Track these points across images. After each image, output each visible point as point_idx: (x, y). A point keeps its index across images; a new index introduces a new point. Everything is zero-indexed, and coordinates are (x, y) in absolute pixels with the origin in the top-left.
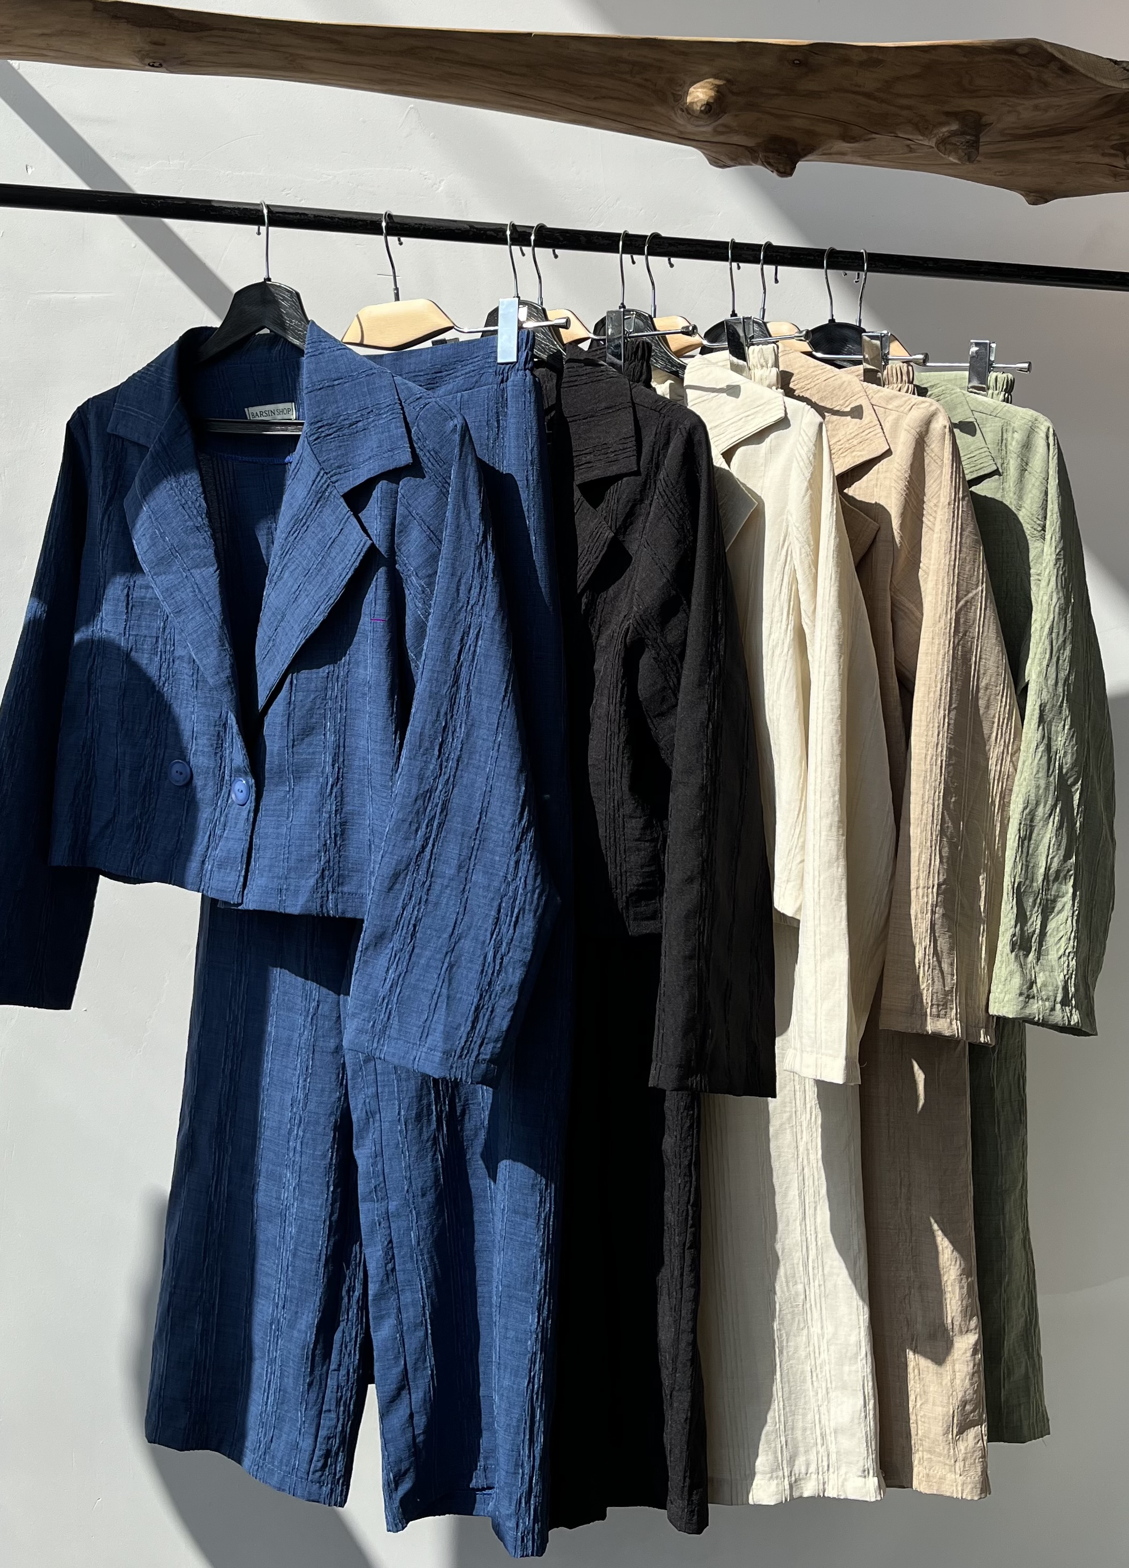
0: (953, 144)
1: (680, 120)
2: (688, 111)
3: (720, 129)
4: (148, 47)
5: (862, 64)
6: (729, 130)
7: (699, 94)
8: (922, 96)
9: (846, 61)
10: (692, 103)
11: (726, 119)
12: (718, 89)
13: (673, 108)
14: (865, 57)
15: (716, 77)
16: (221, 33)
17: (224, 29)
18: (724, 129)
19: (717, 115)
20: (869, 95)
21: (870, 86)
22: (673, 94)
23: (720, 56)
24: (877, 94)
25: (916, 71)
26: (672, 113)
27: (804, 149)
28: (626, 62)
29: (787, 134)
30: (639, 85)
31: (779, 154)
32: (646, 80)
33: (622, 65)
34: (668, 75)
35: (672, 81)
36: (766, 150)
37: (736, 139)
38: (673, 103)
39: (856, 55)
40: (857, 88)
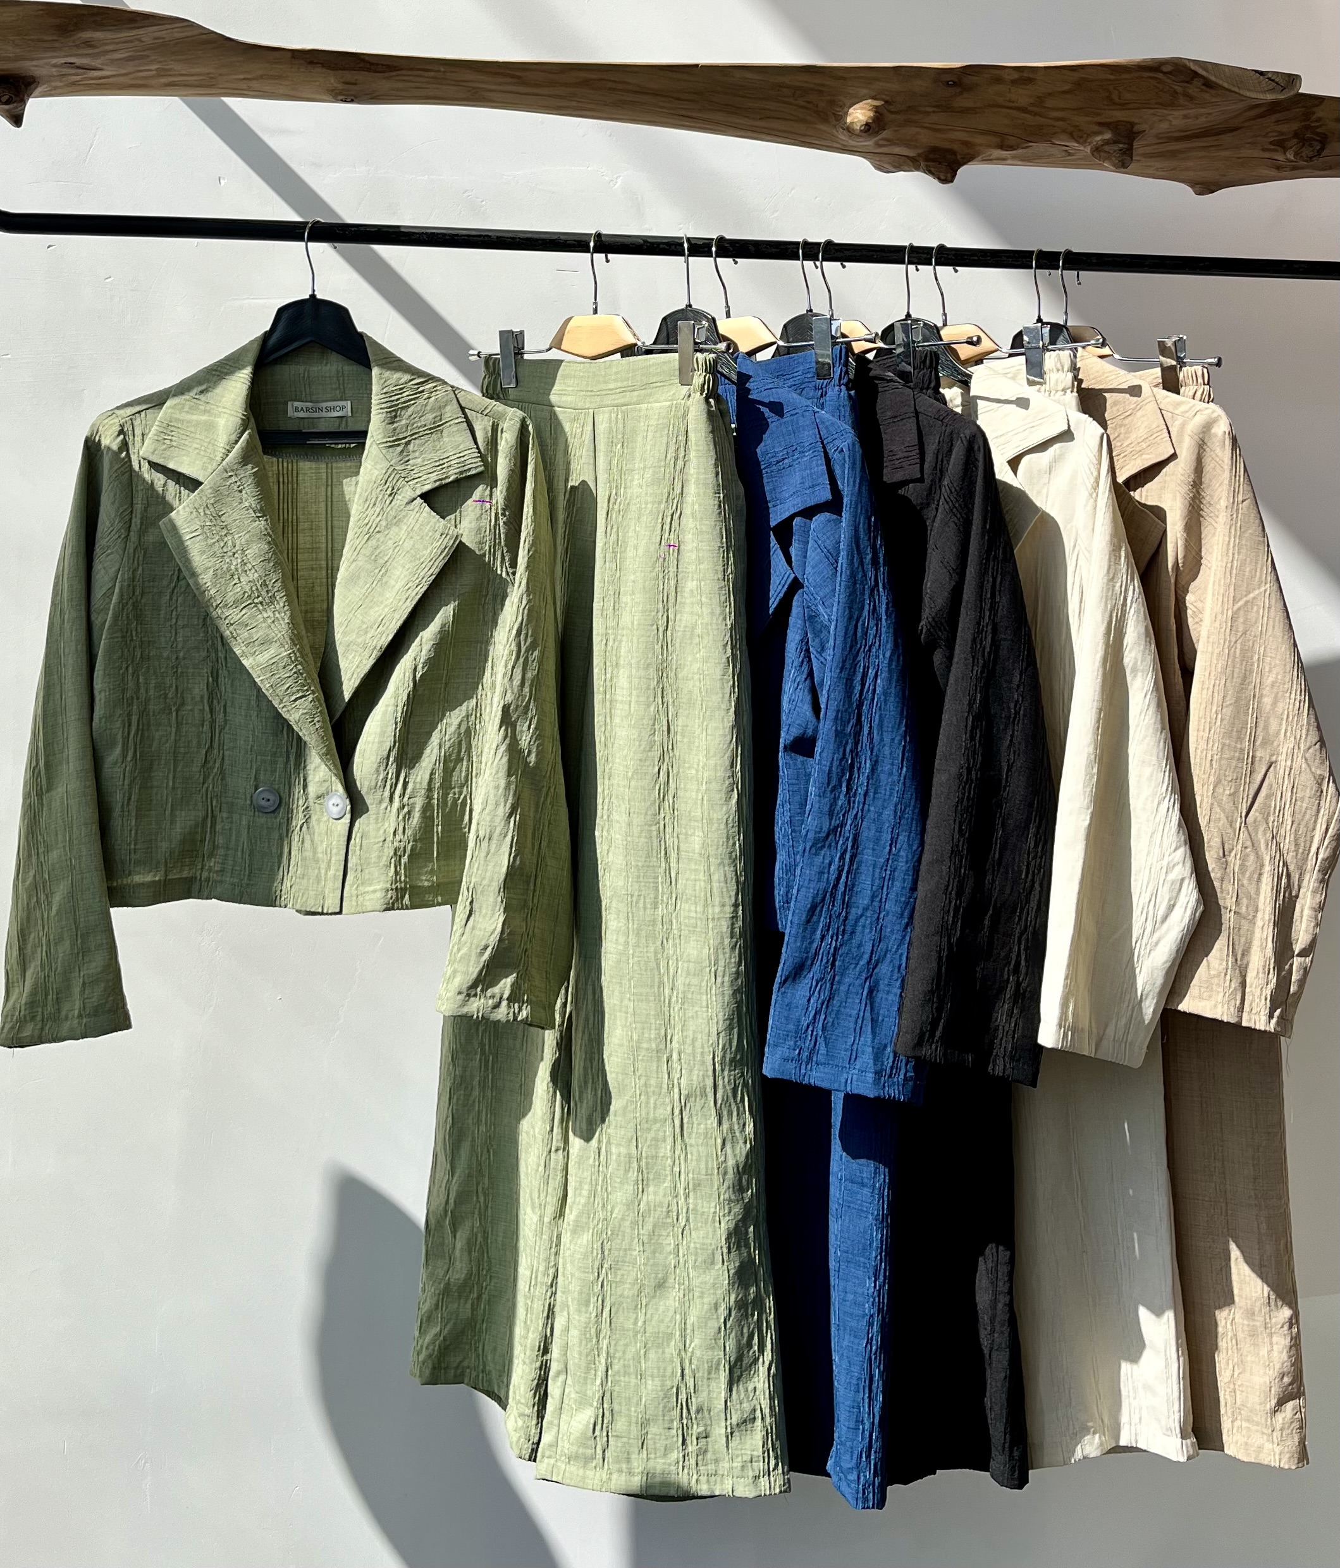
0: (1105, 152)
1: (843, 136)
2: (849, 130)
3: (881, 142)
4: (340, 86)
5: (1014, 82)
6: (891, 142)
7: (859, 114)
8: (1074, 110)
9: (998, 80)
10: (852, 123)
11: (885, 134)
12: (877, 110)
13: (835, 126)
14: (1016, 76)
15: (874, 98)
16: (410, 73)
17: (412, 69)
18: (885, 143)
19: (877, 133)
20: (1023, 110)
21: (1023, 101)
22: (834, 114)
23: (877, 79)
24: (1030, 108)
25: (1066, 87)
26: (834, 131)
27: (963, 158)
28: (789, 87)
29: (946, 145)
30: (802, 107)
31: (940, 163)
32: (808, 102)
33: (784, 90)
34: (829, 98)
35: (832, 103)
36: (927, 160)
37: (898, 150)
38: (835, 122)
39: (1008, 75)
40: (1010, 103)
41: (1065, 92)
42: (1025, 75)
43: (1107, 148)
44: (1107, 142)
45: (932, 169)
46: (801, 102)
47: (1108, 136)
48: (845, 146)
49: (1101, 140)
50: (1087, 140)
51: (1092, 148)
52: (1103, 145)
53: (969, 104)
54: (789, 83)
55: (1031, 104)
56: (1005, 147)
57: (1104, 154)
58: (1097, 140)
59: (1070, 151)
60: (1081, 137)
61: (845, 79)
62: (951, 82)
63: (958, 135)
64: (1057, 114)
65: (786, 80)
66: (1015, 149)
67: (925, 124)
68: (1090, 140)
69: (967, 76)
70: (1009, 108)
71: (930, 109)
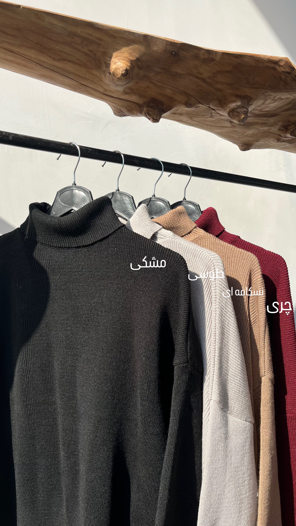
3: (127, 90)
6: (131, 91)
7: (120, 64)
8: (227, 84)
10: (114, 70)
11: (132, 83)
20: (204, 80)
21: (206, 75)
22: (105, 62)
24: (208, 80)
25: (229, 69)
26: (103, 76)
27: (166, 108)
28: (80, 37)
29: (159, 98)
30: (86, 54)
31: (155, 109)
32: (90, 51)
33: (77, 38)
34: (103, 50)
35: (105, 54)
36: (148, 106)
37: (134, 98)
38: (105, 68)
39: (203, 55)
40: (199, 75)
41: (228, 72)
42: (211, 56)
43: (239, 110)
44: (238, 107)
45: (150, 113)
46: (85, 50)
47: (239, 103)
48: (106, 90)
49: (235, 105)
50: (227, 106)
51: (230, 110)
52: (236, 108)
53: (179, 70)
54: (80, 33)
55: (209, 77)
56: (188, 104)
57: (235, 114)
58: (233, 105)
59: (213, 114)
60: (225, 104)
61: (115, 37)
62: (173, 53)
63: (168, 92)
64: (219, 86)
65: (79, 30)
66: (191, 107)
67: (154, 81)
68: (229, 105)
69: (182, 51)
70: (198, 78)
71: (158, 70)
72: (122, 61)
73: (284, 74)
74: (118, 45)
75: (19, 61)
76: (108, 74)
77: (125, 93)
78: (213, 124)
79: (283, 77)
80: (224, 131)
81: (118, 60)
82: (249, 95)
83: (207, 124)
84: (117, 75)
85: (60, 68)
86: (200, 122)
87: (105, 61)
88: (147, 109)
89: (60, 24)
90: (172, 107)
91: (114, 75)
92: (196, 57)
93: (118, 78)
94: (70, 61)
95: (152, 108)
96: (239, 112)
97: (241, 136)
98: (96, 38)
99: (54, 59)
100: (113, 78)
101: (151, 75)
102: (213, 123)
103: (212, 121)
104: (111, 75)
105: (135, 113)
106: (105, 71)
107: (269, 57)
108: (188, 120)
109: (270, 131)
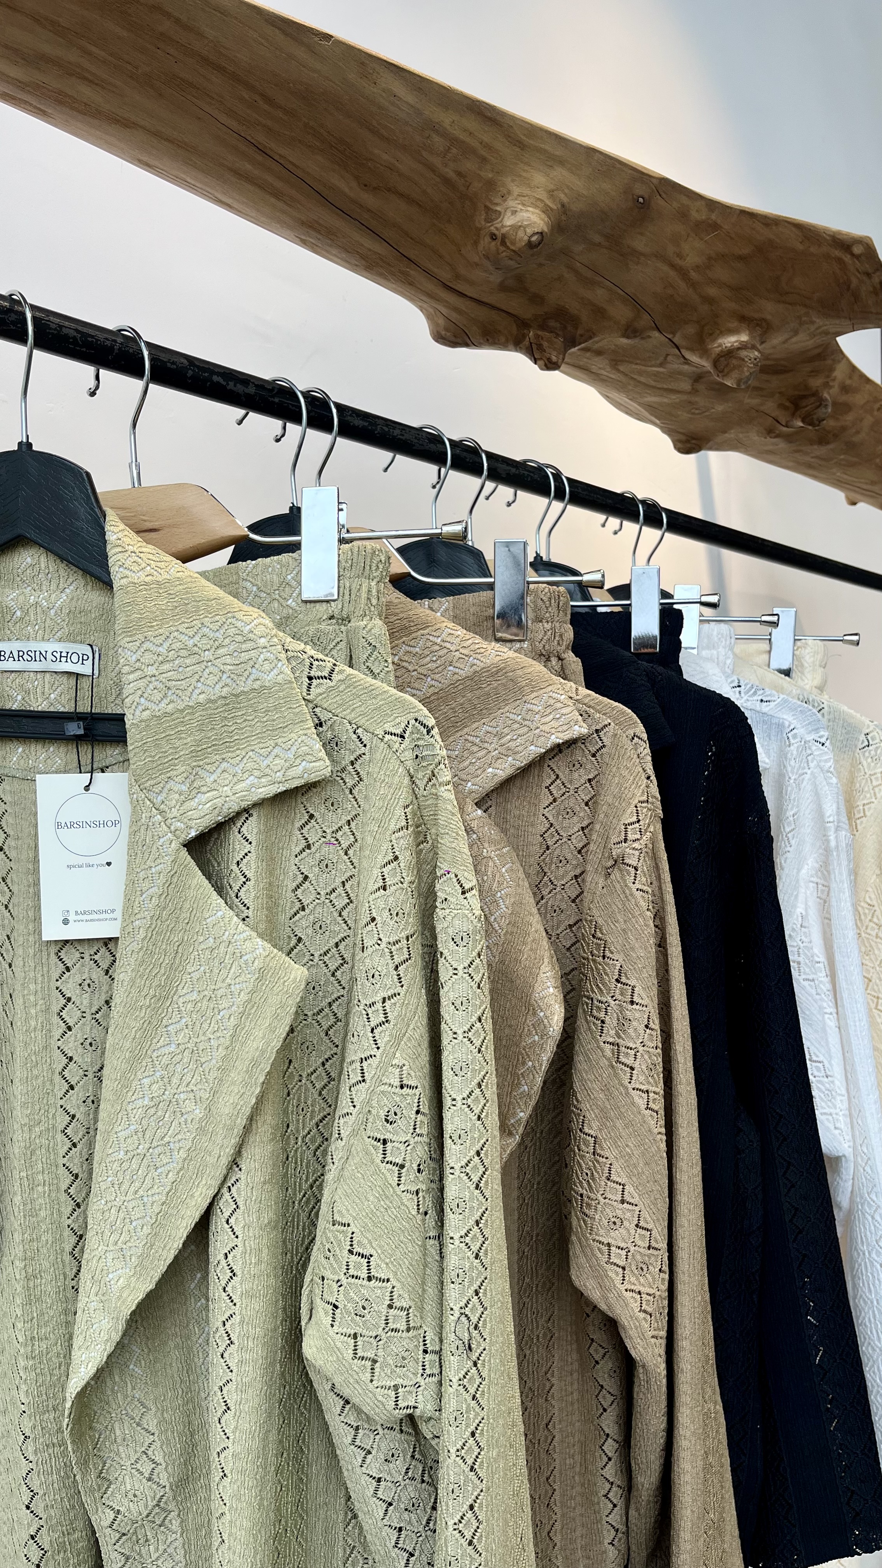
0: (740, 359)
2: (504, 240)
3: (508, 282)
5: (698, 226)
8: (731, 287)
10: (508, 230)
20: (683, 273)
22: (486, 207)
23: (562, 162)
24: (693, 275)
25: (745, 251)
27: (581, 336)
28: (444, 134)
29: (573, 307)
30: (447, 181)
32: (459, 174)
33: (436, 139)
34: (490, 176)
35: (491, 185)
36: (543, 327)
37: (516, 304)
38: (483, 223)
39: (697, 211)
40: (678, 259)
41: (741, 258)
42: (713, 217)
43: (743, 353)
44: (744, 346)
45: (545, 344)
47: (744, 338)
48: (458, 277)
49: (736, 341)
50: (715, 339)
51: (722, 351)
52: (739, 349)
53: (639, 243)
54: (448, 127)
55: (697, 267)
56: (630, 331)
57: (734, 362)
58: (730, 341)
59: (670, 358)
60: (711, 334)
61: (521, 145)
62: (641, 200)
63: (599, 295)
64: (712, 291)
65: (446, 119)
66: (635, 337)
67: (578, 264)
68: (720, 341)
69: (658, 197)
70: (672, 266)
71: (597, 238)
72: (530, 209)
73: (859, 276)
74: (526, 168)
75: (270, 179)
76: (487, 239)
77: (503, 288)
78: (653, 383)
79: (854, 282)
80: (666, 400)
81: (524, 205)
82: (769, 317)
83: (639, 382)
84: (513, 243)
85: (369, 210)
86: (627, 375)
87: (488, 204)
88: (540, 333)
89: (410, 98)
90: (594, 334)
91: (503, 243)
92: (683, 215)
93: (514, 251)
94: (401, 195)
95: (552, 332)
96: (743, 360)
97: (698, 416)
98: (481, 143)
99: (366, 186)
100: (498, 249)
101: (578, 248)
102: (655, 381)
103: (656, 374)
104: (493, 243)
105: (503, 339)
106: (480, 229)
107: (833, 232)
108: (604, 369)
109: (762, 408)
